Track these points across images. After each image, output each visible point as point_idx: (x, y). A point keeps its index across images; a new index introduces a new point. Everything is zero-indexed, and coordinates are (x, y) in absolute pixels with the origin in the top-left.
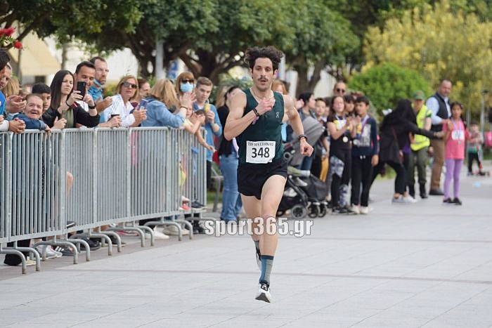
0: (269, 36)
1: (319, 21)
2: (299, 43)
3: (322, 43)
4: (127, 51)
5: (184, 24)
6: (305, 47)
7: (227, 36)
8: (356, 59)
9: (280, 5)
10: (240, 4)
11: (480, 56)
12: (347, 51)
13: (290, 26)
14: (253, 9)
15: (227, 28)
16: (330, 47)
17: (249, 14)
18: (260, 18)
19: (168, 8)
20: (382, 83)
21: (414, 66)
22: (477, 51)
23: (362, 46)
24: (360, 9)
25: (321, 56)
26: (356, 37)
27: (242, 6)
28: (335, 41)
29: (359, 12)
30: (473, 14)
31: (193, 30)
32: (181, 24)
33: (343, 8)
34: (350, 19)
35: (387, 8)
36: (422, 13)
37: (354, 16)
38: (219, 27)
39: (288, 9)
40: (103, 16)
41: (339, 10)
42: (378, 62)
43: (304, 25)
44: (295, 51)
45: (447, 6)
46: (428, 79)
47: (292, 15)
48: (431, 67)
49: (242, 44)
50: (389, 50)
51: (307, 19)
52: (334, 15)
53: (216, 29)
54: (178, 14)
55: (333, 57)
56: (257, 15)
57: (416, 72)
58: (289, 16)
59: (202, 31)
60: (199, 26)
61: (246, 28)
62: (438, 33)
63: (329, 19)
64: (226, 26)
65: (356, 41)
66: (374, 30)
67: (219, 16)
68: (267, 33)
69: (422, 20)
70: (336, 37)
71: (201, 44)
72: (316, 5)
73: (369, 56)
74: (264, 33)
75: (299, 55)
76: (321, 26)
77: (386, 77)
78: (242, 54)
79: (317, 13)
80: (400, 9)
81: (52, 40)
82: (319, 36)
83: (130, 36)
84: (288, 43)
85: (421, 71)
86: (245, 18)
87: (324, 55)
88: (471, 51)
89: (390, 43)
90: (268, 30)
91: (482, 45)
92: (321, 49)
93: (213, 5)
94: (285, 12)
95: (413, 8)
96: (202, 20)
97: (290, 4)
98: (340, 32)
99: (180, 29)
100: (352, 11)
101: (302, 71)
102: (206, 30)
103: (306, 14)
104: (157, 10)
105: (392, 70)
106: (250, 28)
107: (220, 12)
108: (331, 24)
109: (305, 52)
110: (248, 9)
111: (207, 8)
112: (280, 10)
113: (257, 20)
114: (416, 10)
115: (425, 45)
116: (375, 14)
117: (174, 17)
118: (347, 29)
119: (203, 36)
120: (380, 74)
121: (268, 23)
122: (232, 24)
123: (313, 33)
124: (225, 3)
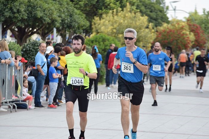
0: (50, 21)
1: (71, 14)
2: (63, 24)
3: (73, 24)
5: (12, 15)
6: (65, 26)
7: (31, 21)
8: (88, 31)
9: (55, 8)
10: (37, 7)
11: (142, 31)
12: (84, 28)
13: (59, 17)
14: (42, 9)
15: (31, 17)
16: (77, 26)
17: (41, 11)
18: (46, 13)
19: (4, 8)
20: (99, 43)
21: (114, 35)
22: (140, 29)
23: (91, 25)
24: (89, 9)
25: (72, 30)
26: (88, 21)
27: (37, 8)
28: (79, 24)
29: (90, 11)
30: (139, 13)
31: (16, 18)
32: (10, 15)
33: (82, 8)
34: (85, 13)
35: (101, 9)
36: (117, 12)
37: (87, 12)
38: (27, 16)
39: (58, 9)
41: (80, 9)
42: (98, 33)
43: (65, 16)
44: (61, 28)
45: (129, 10)
46: (120, 41)
47: (60, 12)
48: (121, 36)
49: (37, 24)
50: (103, 28)
51: (66, 14)
52: (78, 12)
53: (26, 18)
54: (9, 10)
55: (77, 30)
56: (44, 11)
57: (115, 38)
58: (59, 12)
59: (20, 18)
60: (18, 16)
61: (39, 17)
62: (124, 21)
63: (76, 14)
64: (30, 16)
65: (88, 24)
66: (97, 18)
67: (27, 12)
68: (49, 19)
69: (117, 14)
70: (79, 22)
72: (70, 8)
73: (94, 30)
75: (62, 29)
76: (73, 17)
77: (101, 40)
78: (37, 28)
79: (71, 11)
80: (107, 10)
82: (72, 21)
84: (58, 25)
85: (116, 37)
86: (39, 13)
87: (74, 29)
88: (138, 29)
90: (49, 18)
91: (142, 26)
92: (72, 27)
93: (25, 7)
94: (57, 10)
95: (113, 9)
96: (20, 14)
97: (59, 7)
98: (81, 19)
99: (10, 17)
100: (86, 10)
101: (63, 36)
102: (22, 18)
103: (66, 11)
105: (104, 37)
106: (41, 17)
107: (28, 10)
108: (78, 16)
109: (66, 28)
110: (40, 9)
111: (22, 8)
112: (55, 10)
113: (44, 14)
114: (115, 10)
115: (118, 26)
116: (96, 12)
117: (7, 12)
118: (84, 18)
119: (20, 20)
120: (98, 38)
121: (49, 15)
122: (33, 15)
123: (69, 20)
124: (30, 6)
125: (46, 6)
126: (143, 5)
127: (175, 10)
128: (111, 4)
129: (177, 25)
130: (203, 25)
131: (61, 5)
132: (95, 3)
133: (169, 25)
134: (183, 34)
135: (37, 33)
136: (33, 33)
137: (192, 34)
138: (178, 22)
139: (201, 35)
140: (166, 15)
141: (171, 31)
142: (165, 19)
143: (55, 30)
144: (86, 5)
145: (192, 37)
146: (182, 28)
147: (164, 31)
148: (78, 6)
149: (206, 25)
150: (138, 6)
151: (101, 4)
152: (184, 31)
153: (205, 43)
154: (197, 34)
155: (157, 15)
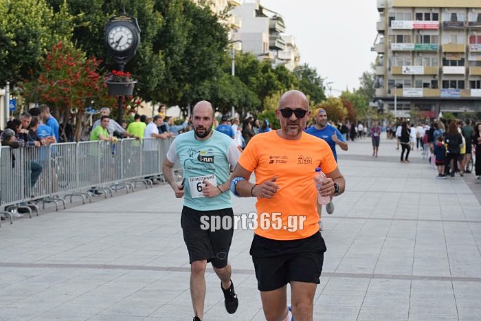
0: (229, 101)
1: (247, 95)
2: (240, 103)
3: (248, 102)
4: (177, 107)
6: (242, 105)
8: (260, 108)
12: (257, 106)
13: (237, 97)
14: (223, 91)
16: (251, 104)
17: (221, 93)
19: (192, 92)
20: (269, 117)
23: (263, 103)
24: (261, 90)
25: (247, 108)
27: (218, 90)
29: (261, 92)
33: (255, 90)
34: (257, 94)
35: (271, 90)
37: (259, 93)
39: (235, 91)
40: (169, 95)
42: (268, 109)
43: (241, 97)
44: (238, 106)
50: (272, 105)
51: (242, 94)
52: (252, 92)
55: (251, 108)
56: (224, 93)
58: (236, 94)
66: (268, 98)
72: (245, 89)
73: (265, 107)
77: (271, 115)
79: (246, 92)
80: (276, 90)
81: (149, 103)
82: (247, 100)
83: (179, 102)
84: (235, 103)
86: (220, 95)
90: (228, 99)
92: (247, 105)
93: (208, 90)
97: (236, 89)
98: (255, 99)
100: (258, 91)
101: (240, 113)
104: (188, 92)
106: (222, 98)
110: (221, 91)
111: (206, 91)
112: (233, 91)
113: (224, 95)
114: (282, 91)
116: (267, 92)
118: (257, 98)
120: (269, 114)
121: (228, 96)
123: (244, 99)
124: (212, 89)
125: (226, 88)
126: (305, 86)
127: (330, 89)
128: (279, 86)
129: (333, 102)
130: (354, 102)
131: (238, 87)
132: (265, 85)
133: (327, 102)
134: (338, 109)
135: (218, 111)
137: (345, 109)
138: (334, 99)
139: (352, 109)
140: (323, 94)
141: (328, 106)
142: (323, 97)
143: (233, 108)
144: (258, 87)
145: (345, 111)
146: (337, 104)
148: (251, 88)
149: (356, 101)
150: (300, 87)
151: (270, 86)
152: (339, 107)
153: (356, 116)
154: (349, 109)
155: (316, 94)
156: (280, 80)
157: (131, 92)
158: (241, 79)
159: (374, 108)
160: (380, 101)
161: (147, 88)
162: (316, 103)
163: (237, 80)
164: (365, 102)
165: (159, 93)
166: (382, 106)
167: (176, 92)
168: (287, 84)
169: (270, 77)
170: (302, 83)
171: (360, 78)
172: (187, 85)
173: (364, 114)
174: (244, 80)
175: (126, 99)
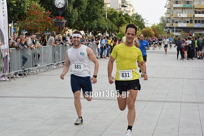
0: (105, 29)
1: (112, 26)
2: (109, 29)
3: (113, 29)
4: (83, 31)
5: (92, 27)
7: (98, 29)
8: (118, 32)
12: (116, 30)
13: (108, 27)
17: (101, 25)
18: (103, 26)
25: (112, 31)
31: (93, 28)
34: (117, 26)
38: (97, 27)
40: (80, 26)
42: (121, 32)
44: (108, 31)
47: (108, 25)
49: (100, 30)
52: (114, 25)
55: (114, 31)
59: (94, 28)
61: (101, 27)
65: (118, 29)
66: (121, 27)
71: (94, 30)
73: (120, 31)
74: (104, 28)
80: (124, 24)
81: (71, 30)
83: (83, 29)
84: (107, 30)
89: (123, 29)
98: (115, 28)
99: (91, 28)
101: (109, 34)
103: (110, 25)
104: (87, 25)
107: (97, 25)
108: (114, 26)
111: (95, 24)
112: (106, 25)
116: (121, 25)
117: (90, 26)
119: (94, 29)
122: (99, 27)
123: (111, 28)
124: (98, 23)
125: (103, 23)
127: (147, 24)
130: (157, 29)
131: (108, 23)
132: (120, 22)
133: (146, 29)
135: (100, 33)
136: (99, 33)
138: (149, 28)
139: (156, 32)
141: (146, 31)
142: (144, 27)
143: (106, 31)
144: (117, 23)
145: (153, 33)
146: (150, 30)
147: (144, 31)
148: (114, 23)
150: (135, 22)
151: (122, 22)
152: (151, 31)
153: (158, 35)
154: (155, 32)
155: (141, 25)
156: (126, 20)
157: (64, 25)
158: (110, 19)
159: (166, 31)
160: (168, 28)
161: (71, 23)
162: (141, 29)
163: (108, 20)
164: (162, 29)
165: (76, 25)
166: (169, 30)
167: (82, 25)
168: (129, 21)
169: (122, 19)
170: (136, 21)
171: (160, 19)
172: (87, 22)
173: (161, 34)
174: (111, 20)
175: (62, 28)
